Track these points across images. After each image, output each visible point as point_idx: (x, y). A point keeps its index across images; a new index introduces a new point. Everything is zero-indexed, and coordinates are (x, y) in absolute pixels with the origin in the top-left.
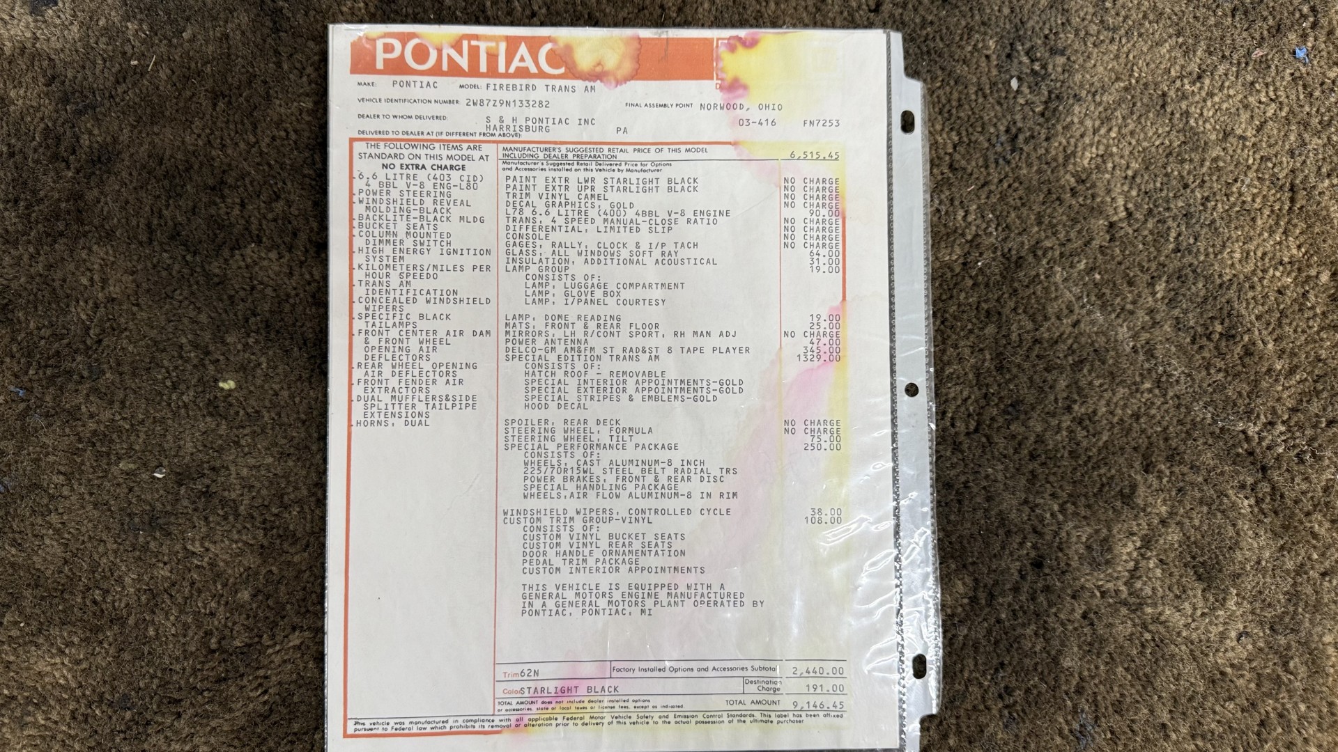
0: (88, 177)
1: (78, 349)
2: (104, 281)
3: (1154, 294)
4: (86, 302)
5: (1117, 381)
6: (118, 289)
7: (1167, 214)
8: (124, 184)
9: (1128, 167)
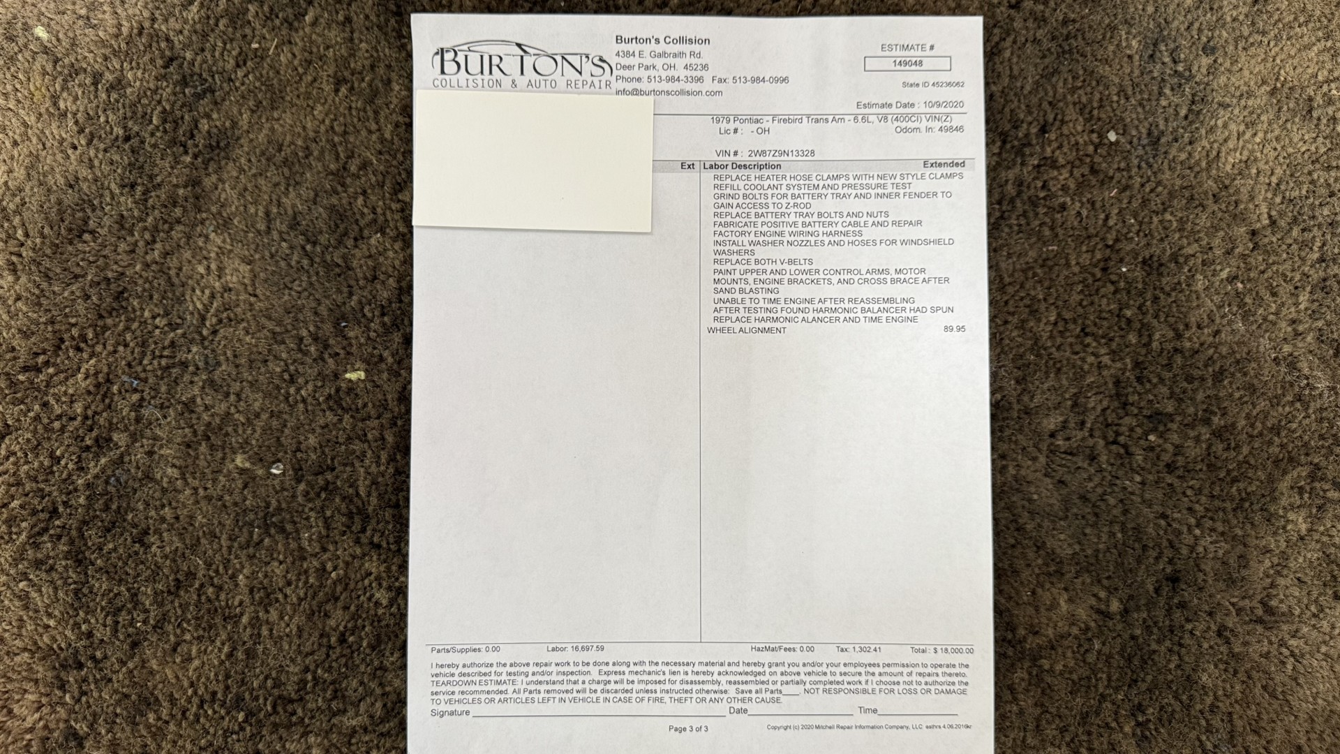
0: (206, 163)
1: (193, 339)
2: (221, 269)
3: (1297, 304)
4: (203, 292)
5: (1258, 394)
6: (235, 279)
7: (1312, 223)
8: (242, 170)
9: (1272, 174)
